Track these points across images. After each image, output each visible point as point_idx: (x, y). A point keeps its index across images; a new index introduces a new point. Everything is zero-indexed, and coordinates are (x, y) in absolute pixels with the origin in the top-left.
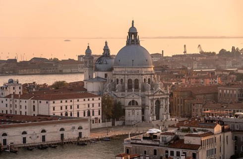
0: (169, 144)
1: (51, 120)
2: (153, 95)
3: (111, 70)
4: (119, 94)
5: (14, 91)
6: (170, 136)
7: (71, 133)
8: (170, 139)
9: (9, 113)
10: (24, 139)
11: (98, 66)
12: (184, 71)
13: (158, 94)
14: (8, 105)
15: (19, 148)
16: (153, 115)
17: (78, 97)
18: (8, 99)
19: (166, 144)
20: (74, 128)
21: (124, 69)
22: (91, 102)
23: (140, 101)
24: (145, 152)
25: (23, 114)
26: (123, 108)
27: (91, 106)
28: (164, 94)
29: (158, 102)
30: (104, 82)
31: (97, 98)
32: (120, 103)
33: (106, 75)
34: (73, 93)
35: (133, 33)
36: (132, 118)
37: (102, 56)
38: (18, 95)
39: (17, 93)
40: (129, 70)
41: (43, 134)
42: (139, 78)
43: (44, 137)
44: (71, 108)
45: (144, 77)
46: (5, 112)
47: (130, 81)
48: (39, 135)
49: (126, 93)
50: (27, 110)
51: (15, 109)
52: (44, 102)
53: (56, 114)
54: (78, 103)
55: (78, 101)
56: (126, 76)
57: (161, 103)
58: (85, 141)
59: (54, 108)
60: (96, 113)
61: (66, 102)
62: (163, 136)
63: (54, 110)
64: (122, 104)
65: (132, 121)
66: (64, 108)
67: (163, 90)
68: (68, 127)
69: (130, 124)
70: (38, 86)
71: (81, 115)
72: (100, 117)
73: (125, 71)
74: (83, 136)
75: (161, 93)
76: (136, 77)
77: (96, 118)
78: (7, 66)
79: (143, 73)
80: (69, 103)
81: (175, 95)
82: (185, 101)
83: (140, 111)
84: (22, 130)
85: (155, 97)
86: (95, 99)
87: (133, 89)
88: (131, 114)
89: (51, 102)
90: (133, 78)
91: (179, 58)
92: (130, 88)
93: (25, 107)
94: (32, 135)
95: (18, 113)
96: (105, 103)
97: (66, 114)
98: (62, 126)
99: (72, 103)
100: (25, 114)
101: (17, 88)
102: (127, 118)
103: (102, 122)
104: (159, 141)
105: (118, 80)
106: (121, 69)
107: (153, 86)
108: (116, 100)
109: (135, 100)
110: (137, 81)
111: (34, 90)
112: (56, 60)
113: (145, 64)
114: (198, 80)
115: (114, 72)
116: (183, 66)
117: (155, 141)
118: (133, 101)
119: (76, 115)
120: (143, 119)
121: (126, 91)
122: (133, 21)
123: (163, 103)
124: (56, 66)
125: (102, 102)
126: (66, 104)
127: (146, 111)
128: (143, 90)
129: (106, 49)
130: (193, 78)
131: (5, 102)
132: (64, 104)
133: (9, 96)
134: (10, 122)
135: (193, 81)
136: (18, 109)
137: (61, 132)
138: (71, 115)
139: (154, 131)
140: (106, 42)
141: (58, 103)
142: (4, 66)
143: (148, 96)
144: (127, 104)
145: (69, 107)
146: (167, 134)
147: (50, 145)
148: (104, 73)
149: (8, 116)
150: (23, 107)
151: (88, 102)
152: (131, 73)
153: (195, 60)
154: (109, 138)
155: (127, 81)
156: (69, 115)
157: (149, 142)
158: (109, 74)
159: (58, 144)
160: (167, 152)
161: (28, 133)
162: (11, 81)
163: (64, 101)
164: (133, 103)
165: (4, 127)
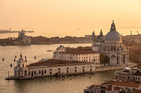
0: (135, 74)
1: (79, 63)
2: (122, 53)
3: (103, 41)
4: (107, 52)
5: (62, 50)
6: (135, 71)
7: (87, 69)
8: (135, 72)
9: (60, 60)
10: (68, 71)
11: (98, 40)
12: (133, 43)
13: (124, 52)
14: (60, 56)
15: (66, 75)
16: (122, 61)
17: (90, 53)
18: (60, 54)
19: (134, 74)
20: (88, 67)
21: (109, 41)
22: (95, 55)
23: (116, 55)
24: (124, 77)
25: (66, 60)
26: (109, 58)
27: (95, 57)
28: (127, 52)
29: (124, 56)
30: (100, 47)
31: (98, 54)
32: (107, 56)
33: (101, 44)
34: (87, 51)
35: (113, 25)
36: (113, 62)
37: (100, 36)
38: (64, 52)
39: (64, 51)
40: (111, 42)
41: (76, 69)
42: (116, 45)
43: (76, 70)
44: (87, 58)
45: (118, 45)
46: (58, 59)
47: (112, 46)
48: (74, 69)
49: (110, 52)
50: (68, 59)
51: (63, 58)
52: (75, 55)
53: (80, 61)
54: (90, 56)
55: (90, 55)
56: (110, 44)
57: (125, 56)
58: (94, 72)
59: (80, 58)
60: (97, 60)
61: (85, 55)
62: (132, 70)
63: (80, 59)
64: (109, 56)
65: (113, 64)
66: (84, 58)
67: (126, 51)
68: (86, 66)
69: (112, 65)
70: (71, 48)
71: (91, 61)
72: (99, 62)
73: (110, 42)
74: (92, 70)
75: (125, 52)
76: (115, 45)
77: (97, 63)
78: (55, 40)
79: (118, 43)
80: (86, 56)
81: (131, 53)
82: (136, 55)
83: (116, 59)
84: (67, 67)
85: (123, 54)
86: (97, 54)
87: (113, 50)
88: (112, 61)
89: (79, 55)
90: (113, 45)
91: (129, 37)
92: (112, 49)
93: (67, 57)
94: (71, 69)
95: (64, 60)
96: (101, 56)
97: (85, 61)
98: (84, 66)
99: (87, 56)
100: (67, 60)
101: (63, 49)
102: (111, 62)
103: (100, 64)
104: (130, 73)
105: (106, 46)
106: (108, 41)
107: (122, 49)
108: (106, 55)
109: (114, 55)
110: (115, 46)
111: (70, 50)
112: (75, 37)
113: (118, 39)
114: (140, 46)
115: (105, 43)
116: (132, 40)
117: (129, 73)
118: (113, 55)
119: (89, 61)
120: (118, 63)
121: (110, 51)
122: (113, 21)
123: (126, 56)
124: (76, 40)
125: (100, 55)
126: (85, 56)
127: (119, 59)
128: (118, 50)
129: (101, 33)
130: (137, 45)
131: (58, 55)
132: (84, 56)
133: (60, 53)
134: (61, 64)
135: (137, 47)
136: (64, 58)
137: (83, 68)
138: (87, 61)
139: (127, 68)
140: (101, 30)
141: (81, 56)
142: (54, 40)
143: (120, 53)
144: (111, 56)
145: (86, 58)
146: (134, 70)
147: (78, 74)
148: (100, 43)
149: (60, 61)
150: (66, 57)
151: (94, 56)
152: (112, 43)
153: (136, 38)
154: (104, 71)
155: (110, 47)
156: (86, 61)
157: (126, 73)
158: (103, 43)
159: (82, 73)
160: (134, 77)
161: (69, 68)
162: (61, 46)
163: (84, 55)
164: (113, 56)
165: (59, 66)
